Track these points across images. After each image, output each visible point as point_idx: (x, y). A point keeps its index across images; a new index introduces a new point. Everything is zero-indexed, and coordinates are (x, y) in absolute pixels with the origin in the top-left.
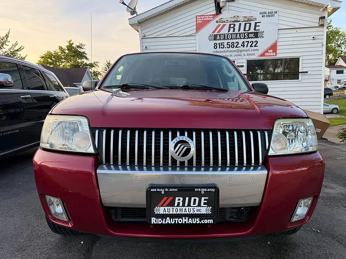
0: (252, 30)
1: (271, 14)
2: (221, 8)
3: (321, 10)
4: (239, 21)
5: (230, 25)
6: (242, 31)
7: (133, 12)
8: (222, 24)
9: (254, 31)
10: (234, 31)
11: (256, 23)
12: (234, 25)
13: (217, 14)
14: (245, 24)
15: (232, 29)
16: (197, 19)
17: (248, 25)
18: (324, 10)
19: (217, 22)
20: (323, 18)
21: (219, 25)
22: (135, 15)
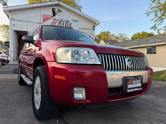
0: (69, 26)
1: (76, 21)
2: (55, 14)
3: (93, 23)
4: (63, 21)
5: (59, 22)
6: (64, 26)
7: (5, 4)
8: (56, 21)
9: (69, 27)
10: (61, 25)
11: (70, 24)
12: (61, 22)
13: (53, 16)
14: (66, 23)
15: (60, 24)
16: (43, 16)
17: (67, 24)
18: (94, 24)
19: (53, 19)
20: (94, 26)
21: (54, 21)
22: (6, 6)
